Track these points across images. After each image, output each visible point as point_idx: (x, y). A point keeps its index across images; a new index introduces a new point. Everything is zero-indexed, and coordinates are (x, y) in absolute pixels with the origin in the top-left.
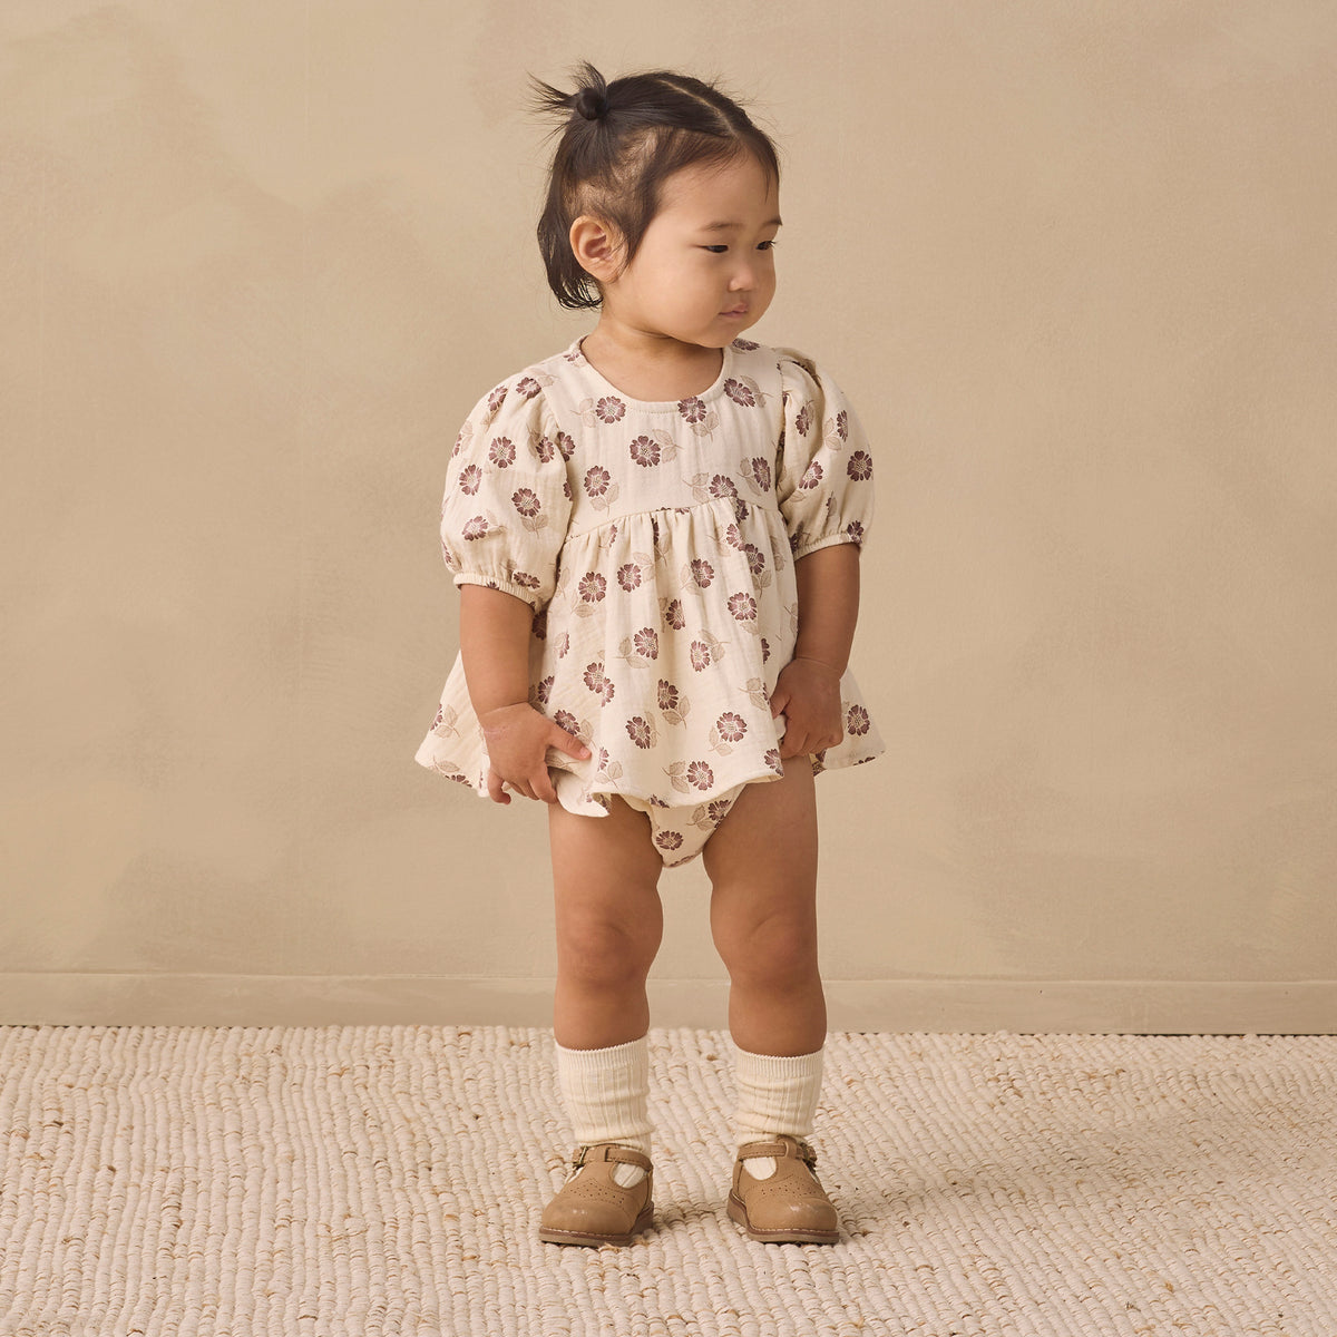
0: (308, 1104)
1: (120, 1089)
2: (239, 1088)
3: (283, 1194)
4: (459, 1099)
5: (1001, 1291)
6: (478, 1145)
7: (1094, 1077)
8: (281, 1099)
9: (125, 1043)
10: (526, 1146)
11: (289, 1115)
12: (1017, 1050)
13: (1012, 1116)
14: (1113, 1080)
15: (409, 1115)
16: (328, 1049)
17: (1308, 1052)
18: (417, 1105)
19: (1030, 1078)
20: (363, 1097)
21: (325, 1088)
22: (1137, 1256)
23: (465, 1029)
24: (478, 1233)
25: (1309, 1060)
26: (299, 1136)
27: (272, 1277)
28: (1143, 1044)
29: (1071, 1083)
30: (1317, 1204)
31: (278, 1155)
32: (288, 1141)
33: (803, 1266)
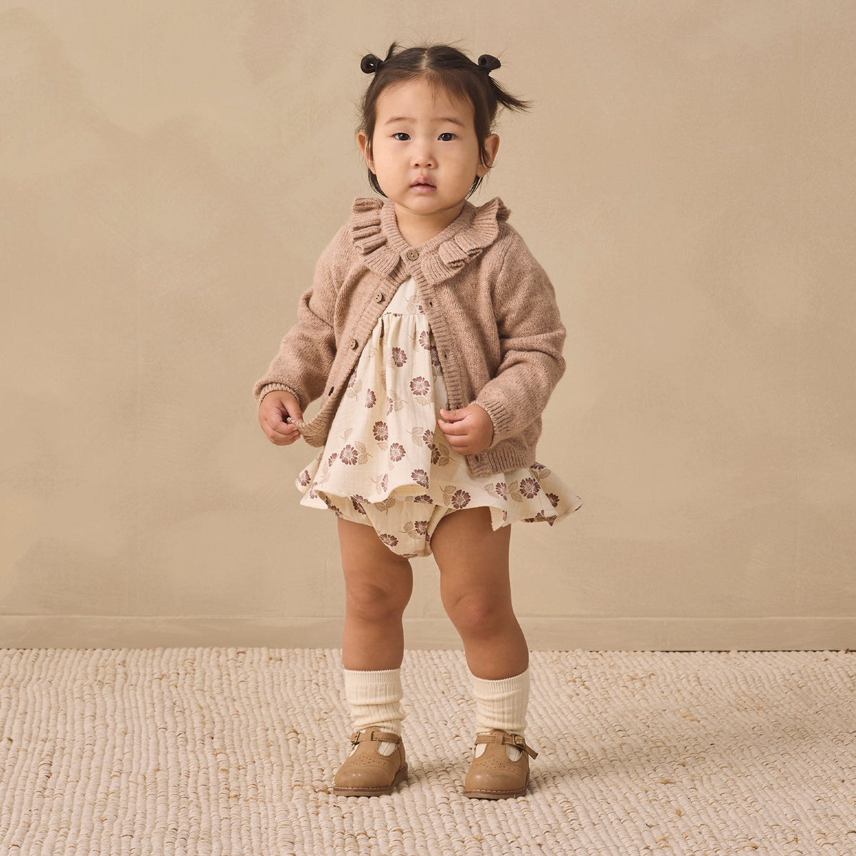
0: (139, 697)
1: (21, 688)
2: (96, 687)
3: (118, 756)
4: (235, 694)
5: (571, 816)
6: (244, 723)
7: (636, 679)
8: (123, 694)
9: (27, 659)
10: (275, 723)
11: (127, 705)
12: (588, 661)
13: (583, 703)
14: (647, 681)
15: (202, 704)
16: (155, 663)
17: (769, 661)
18: (208, 698)
19: (595, 680)
20: (174, 692)
21: (150, 687)
22: (658, 791)
23: (241, 649)
24: (240, 780)
25: (769, 666)
26: (131, 718)
27: (105, 809)
28: (666, 657)
29: (621, 683)
30: (773, 759)
31: (117, 730)
32: (124, 722)
33: (445, 800)
